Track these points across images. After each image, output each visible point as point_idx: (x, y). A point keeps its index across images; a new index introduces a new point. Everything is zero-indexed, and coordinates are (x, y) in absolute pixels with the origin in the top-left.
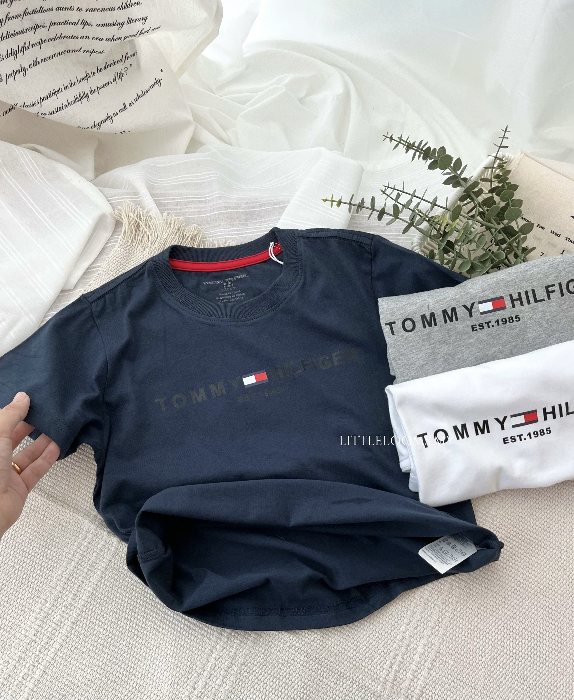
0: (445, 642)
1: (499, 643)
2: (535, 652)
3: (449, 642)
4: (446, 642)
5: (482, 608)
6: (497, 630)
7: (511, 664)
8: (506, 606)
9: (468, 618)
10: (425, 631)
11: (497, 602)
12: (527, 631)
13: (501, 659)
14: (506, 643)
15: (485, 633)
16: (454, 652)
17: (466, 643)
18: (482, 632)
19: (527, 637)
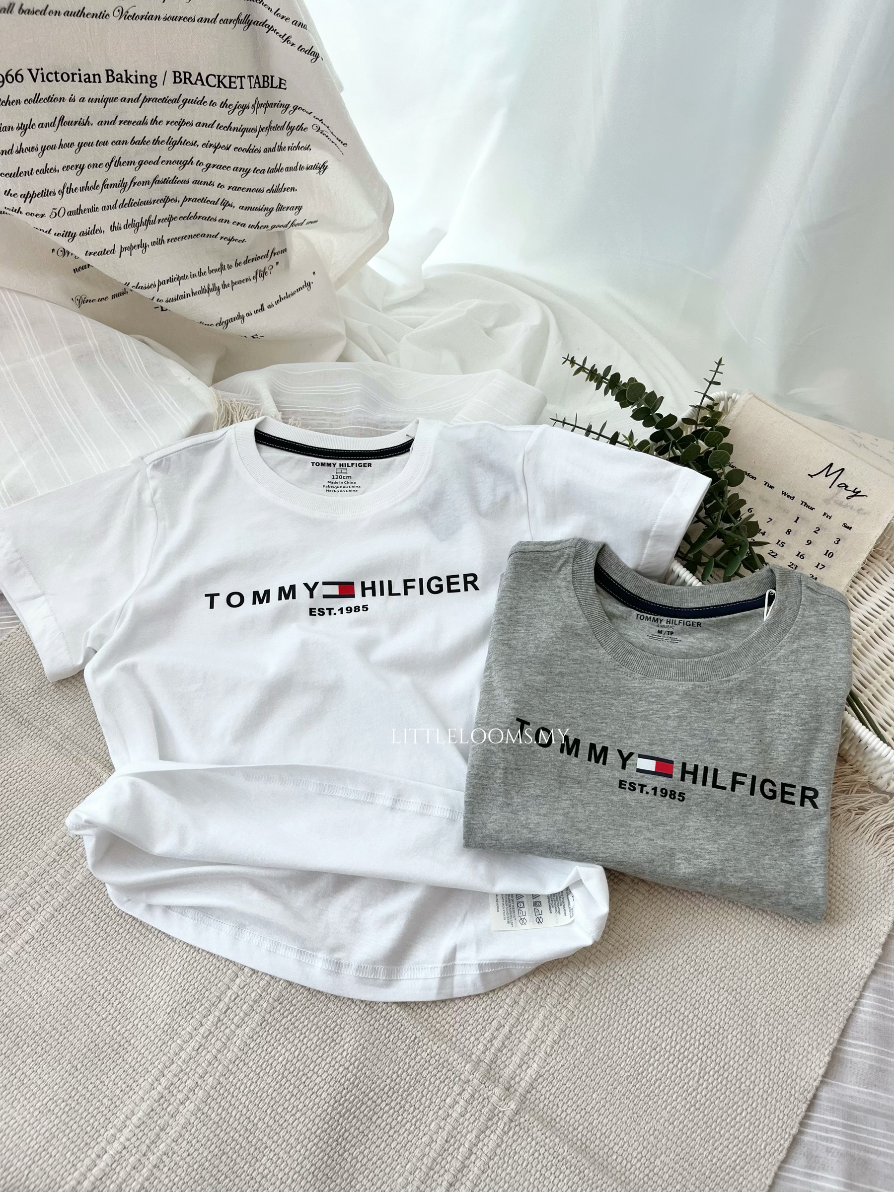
0: (576, 1017)
1: (657, 1031)
3: (582, 1019)
4: (578, 1018)
5: (637, 977)
6: (655, 1012)
7: (671, 1066)
8: (673, 980)
9: (614, 988)
10: (548, 997)
11: (661, 971)
13: (657, 1057)
15: (636, 1014)
16: (587, 1035)
17: (607, 1024)
18: (632, 1012)
19: (698, 1030)
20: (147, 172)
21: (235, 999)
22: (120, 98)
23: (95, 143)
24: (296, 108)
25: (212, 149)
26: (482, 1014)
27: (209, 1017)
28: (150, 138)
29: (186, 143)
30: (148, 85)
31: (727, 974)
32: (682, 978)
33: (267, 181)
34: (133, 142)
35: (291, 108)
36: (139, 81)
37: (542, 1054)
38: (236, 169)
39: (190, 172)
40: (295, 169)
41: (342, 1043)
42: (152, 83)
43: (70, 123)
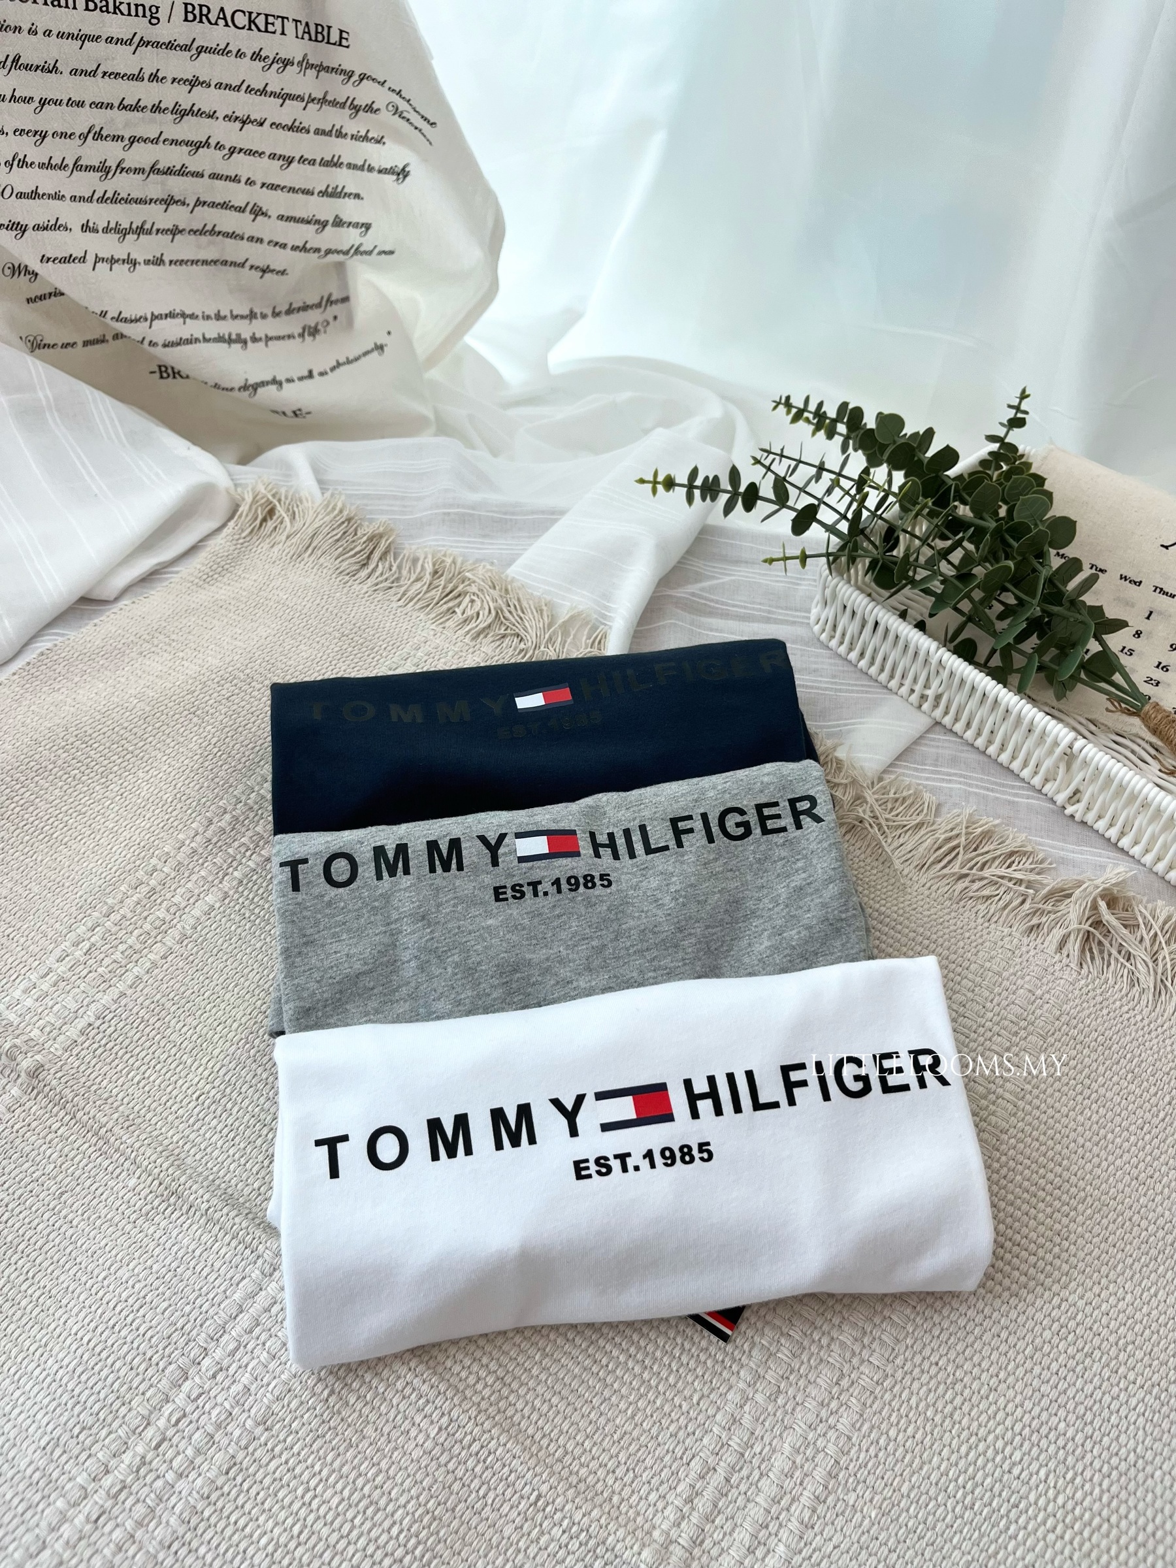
0: (856, 1449)
1: (1016, 1471)
2: (1123, 1510)
3: (867, 1451)
4: (860, 1450)
5: (967, 1366)
6: (1009, 1434)
8: (1037, 1370)
9: (925, 1388)
10: (799, 1408)
11: (1011, 1354)
12: (1097, 1446)
13: (1021, 1521)
14: (1037, 1473)
15: (973, 1439)
16: (880, 1484)
17: (917, 1460)
18: (965, 1434)
19: (1097, 1464)
20: (141, 156)
21: (178, 1421)
22: (104, 38)
23: (65, 101)
24: (363, 77)
25: (238, 125)
26: (670, 1445)
27: (124, 1456)
28: (147, 102)
29: (200, 113)
30: (146, 20)
31: (1139, 1354)
32: (1055, 1366)
33: (319, 178)
34: (122, 106)
35: (355, 78)
36: (133, 12)
37: (794, 1525)
38: (273, 156)
39: (206, 160)
40: (361, 168)
41: (390, 1508)
42: (152, 17)
43: (28, 67)
